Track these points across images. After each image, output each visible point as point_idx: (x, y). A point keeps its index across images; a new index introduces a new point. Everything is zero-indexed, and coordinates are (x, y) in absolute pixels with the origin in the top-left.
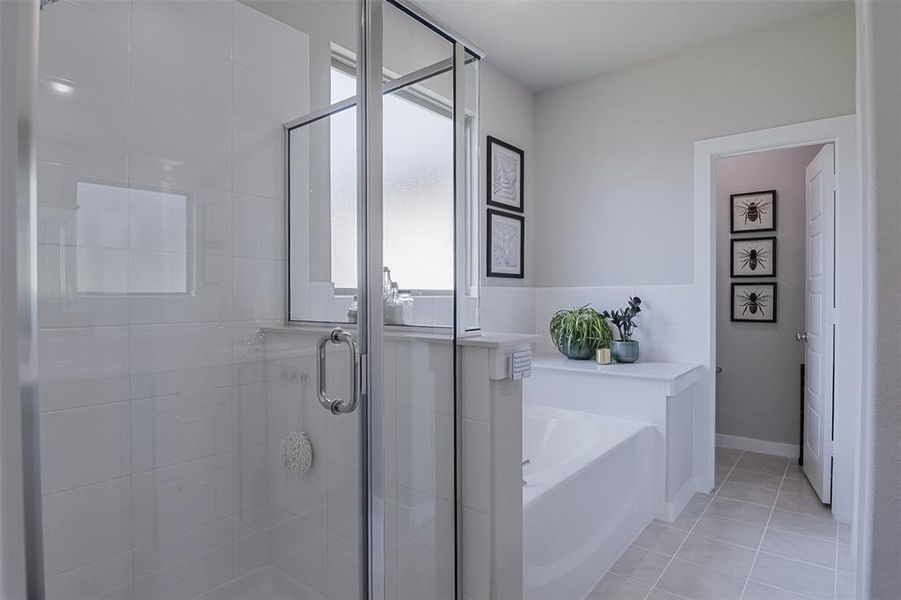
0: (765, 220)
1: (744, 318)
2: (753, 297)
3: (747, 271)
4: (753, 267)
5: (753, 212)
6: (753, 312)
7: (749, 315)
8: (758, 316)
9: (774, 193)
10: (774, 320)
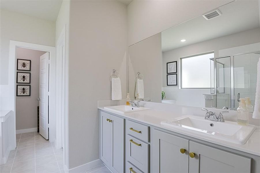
0: (27, 68)
1: (21, 95)
2: (24, 89)
3: (22, 81)
4: (24, 81)
5: (24, 65)
6: (24, 93)
7: (22, 94)
8: (25, 94)
9: (30, 61)
10: (30, 95)
